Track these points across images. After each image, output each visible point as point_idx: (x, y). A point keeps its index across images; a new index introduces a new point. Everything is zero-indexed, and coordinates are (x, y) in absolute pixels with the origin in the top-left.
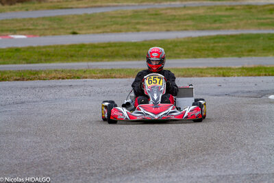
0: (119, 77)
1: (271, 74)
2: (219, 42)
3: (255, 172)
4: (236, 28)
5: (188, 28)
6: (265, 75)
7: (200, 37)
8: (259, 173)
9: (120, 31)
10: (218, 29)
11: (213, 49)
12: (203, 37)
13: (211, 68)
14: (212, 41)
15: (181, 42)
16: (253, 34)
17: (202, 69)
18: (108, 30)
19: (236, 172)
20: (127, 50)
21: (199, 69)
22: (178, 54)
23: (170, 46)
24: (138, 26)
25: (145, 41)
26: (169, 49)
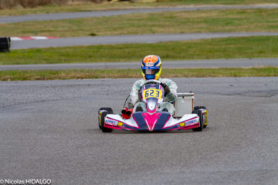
2: (231, 44)
9: (136, 33)
10: (230, 31)
11: (225, 51)
12: (215, 39)
13: (223, 69)
14: (224, 43)
15: (195, 44)
17: (214, 70)
18: (126, 32)
21: (212, 69)
22: (192, 55)
23: (184, 47)
24: (154, 29)
25: (161, 42)
26: (184, 50)
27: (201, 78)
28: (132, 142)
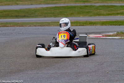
0: (10, 27)
1: (82, 25)
2: (56, 10)
3: (78, 71)
4: (64, 3)
5: (41, 3)
6: (80, 25)
7: (47, 7)
8: (81, 72)
9: (9, 5)
10: (56, 3)
11: (53, 13)
12: (49, 7)
13: (54, 22)
14: (53, 9)
15: (38, 10)
16: (72, 6)
17: (49, 22)
18: (3, 4)
19: (69, 71)
20: (13, 13)
21: (48, 22)
22: (37, 15)
23: (33, 12)
24: (17, 2)
25: (21, 9)
26: (33, 13)
27: (43, 27)
28: (11, 59)
